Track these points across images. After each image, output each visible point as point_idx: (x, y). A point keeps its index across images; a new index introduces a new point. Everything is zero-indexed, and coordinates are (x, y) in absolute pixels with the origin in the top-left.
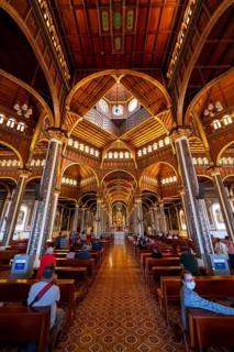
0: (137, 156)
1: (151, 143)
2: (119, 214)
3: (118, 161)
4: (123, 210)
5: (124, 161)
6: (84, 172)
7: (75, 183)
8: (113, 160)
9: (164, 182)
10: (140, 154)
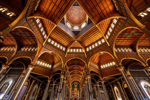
0: (86, 51)
1: (94, 43)
2: (76, 89)
3: (76, 53)
4: (78, 87)
5: (79, 53)
6: (56, 60)
7: (50, 66)
8: (73, 53)
9: (102, 67)
10: (88, 50)
